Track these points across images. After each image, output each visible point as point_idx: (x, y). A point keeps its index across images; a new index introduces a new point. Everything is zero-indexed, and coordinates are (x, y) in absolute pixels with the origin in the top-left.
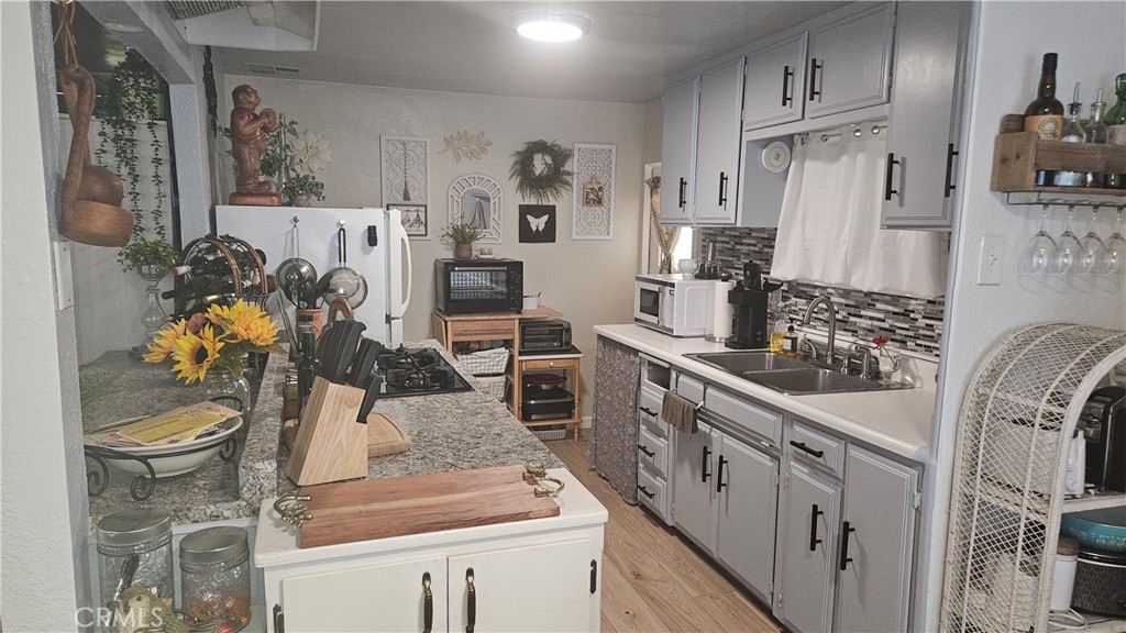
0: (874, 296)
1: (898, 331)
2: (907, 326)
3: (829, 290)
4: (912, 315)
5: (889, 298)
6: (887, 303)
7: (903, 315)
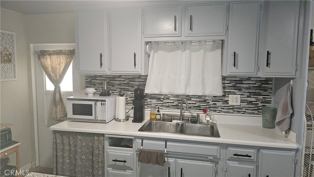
0: (190, 96)
1: (201, 107)
2: (206, 105)
3: (168, 96)
4: (207, 101)
5: (197, 97)
6: (196, 98)
7: (203, 101)
